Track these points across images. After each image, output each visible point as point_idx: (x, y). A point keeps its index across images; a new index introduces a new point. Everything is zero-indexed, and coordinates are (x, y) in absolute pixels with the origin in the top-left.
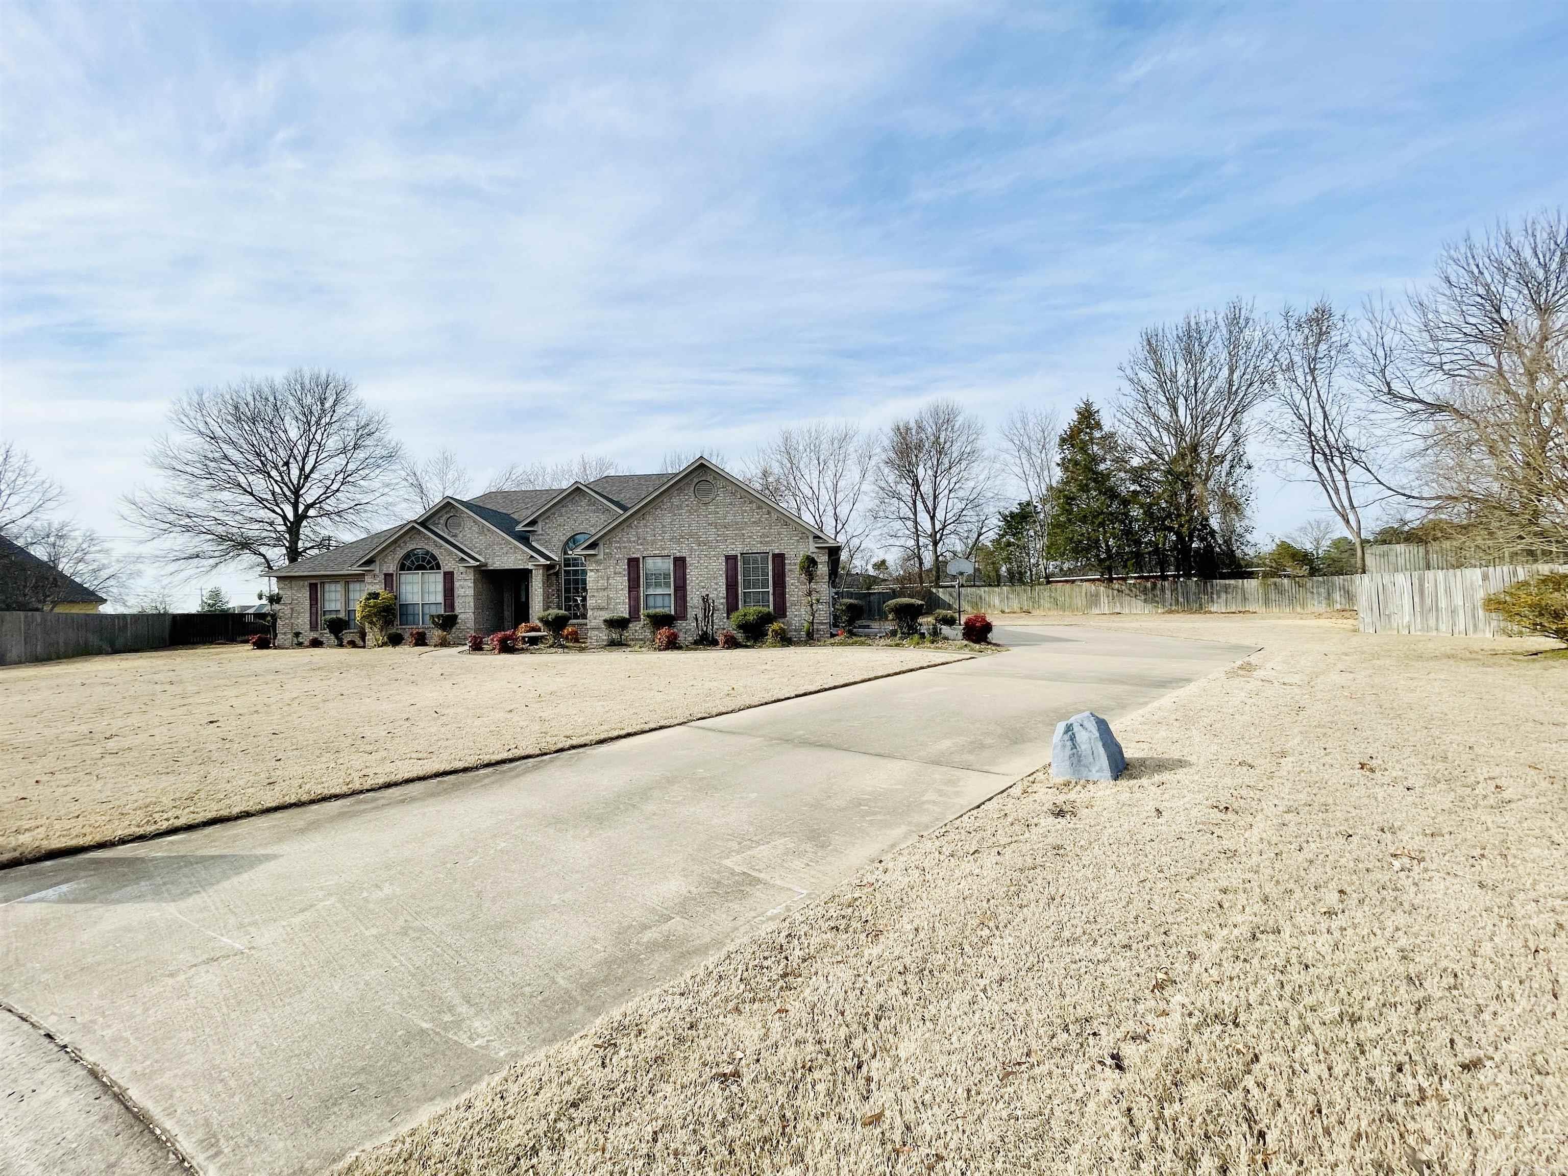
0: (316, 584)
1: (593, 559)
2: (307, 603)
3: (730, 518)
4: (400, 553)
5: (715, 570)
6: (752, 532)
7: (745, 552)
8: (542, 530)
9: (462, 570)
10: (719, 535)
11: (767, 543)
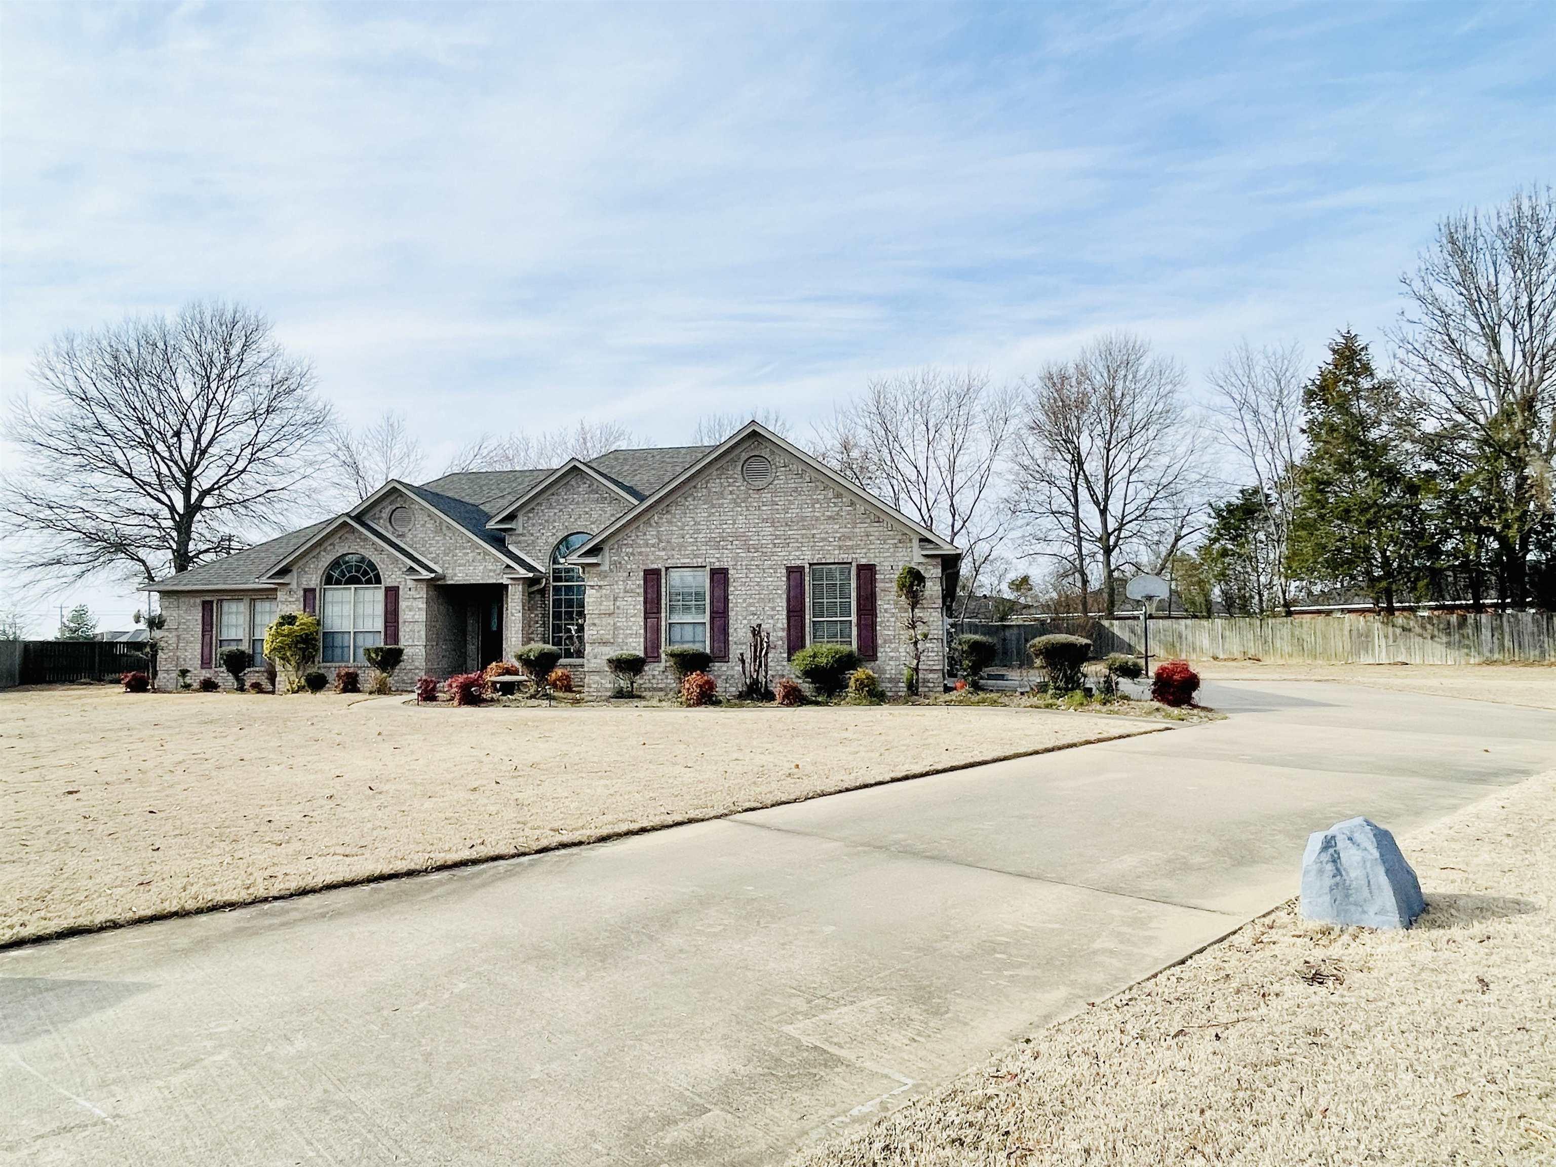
0: (212, 602)
1: (594, 570)
2: (199, 628)
3: (794, 512)
4: (327, 559)
5: (771, 588)
6: (827, 532)
7: (815, 561)
8: (524, 527)
9: (411, 584)
10: (777, 537)
11: (849, 548)
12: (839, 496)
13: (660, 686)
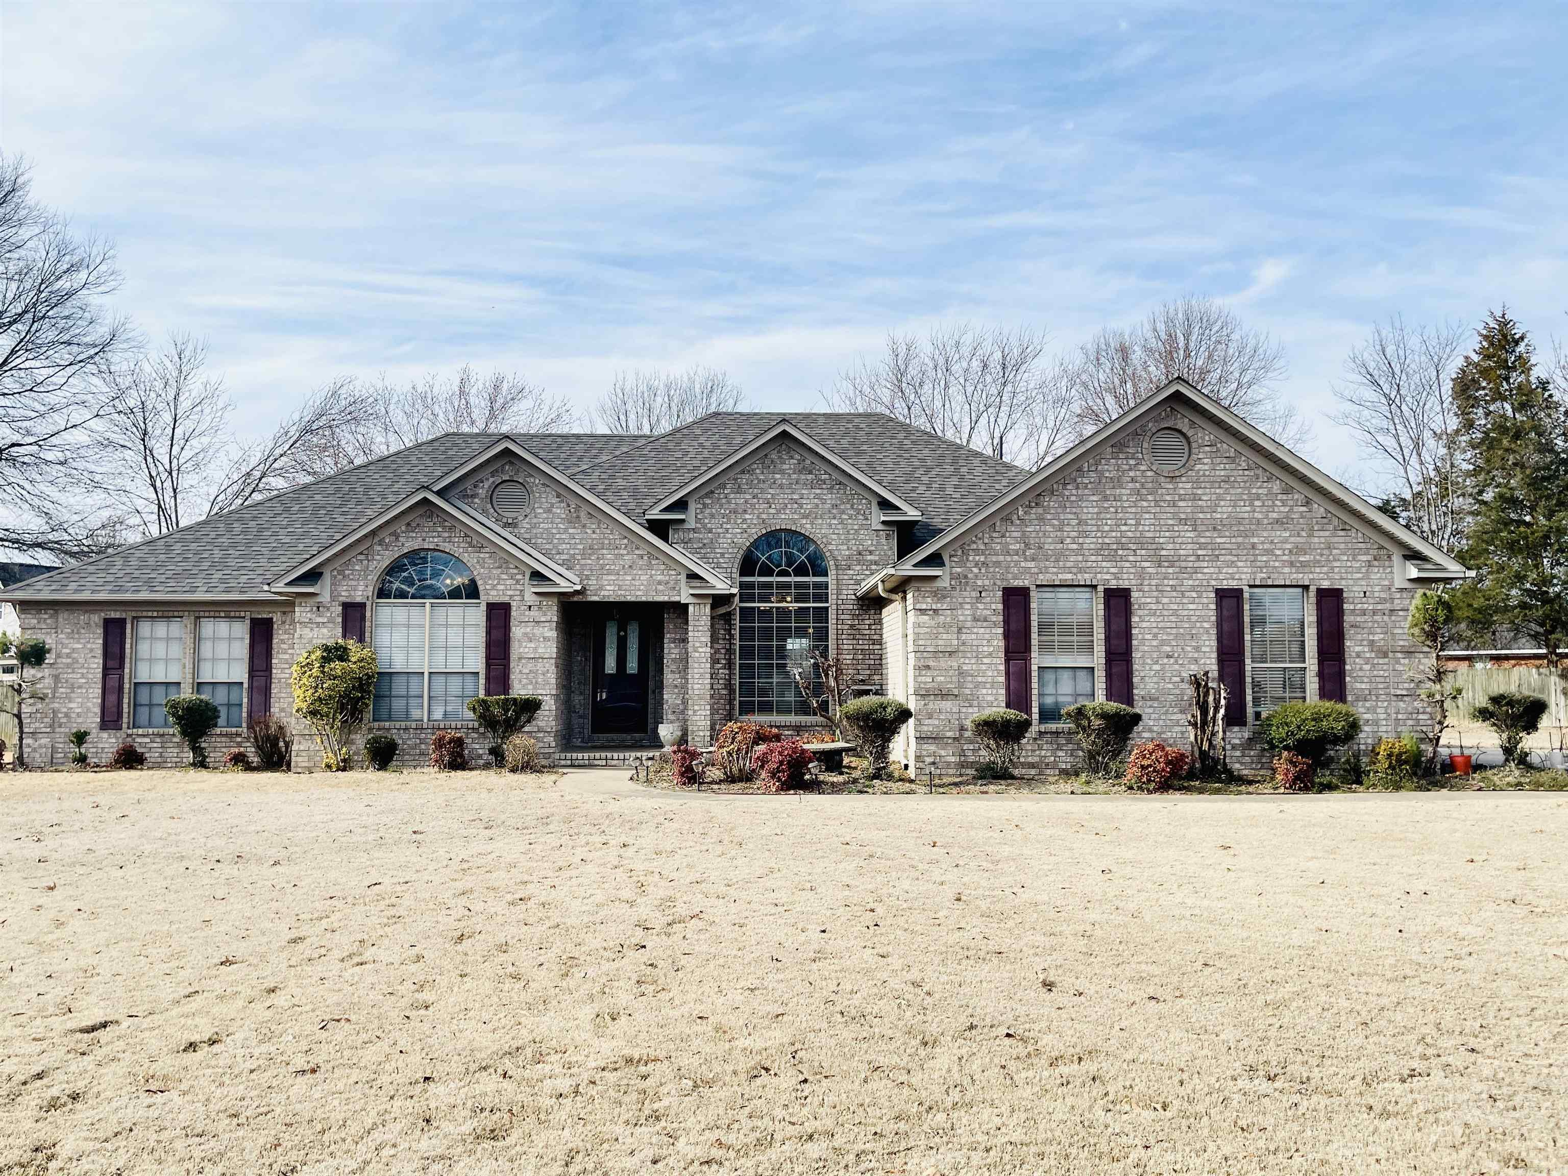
0: (123, 621)
1: (927, 587)
2: (96, 664)
3: (1224, 511)
4: (383, 558)
5: (1194, 619)
6: (1272, 542)
7: (1258, 583)
8: (698, 520)
9: (530, 598)
10: (1202, 546)
11: (1304, 565)
12: (1287, 490)
13: (1030, 759)
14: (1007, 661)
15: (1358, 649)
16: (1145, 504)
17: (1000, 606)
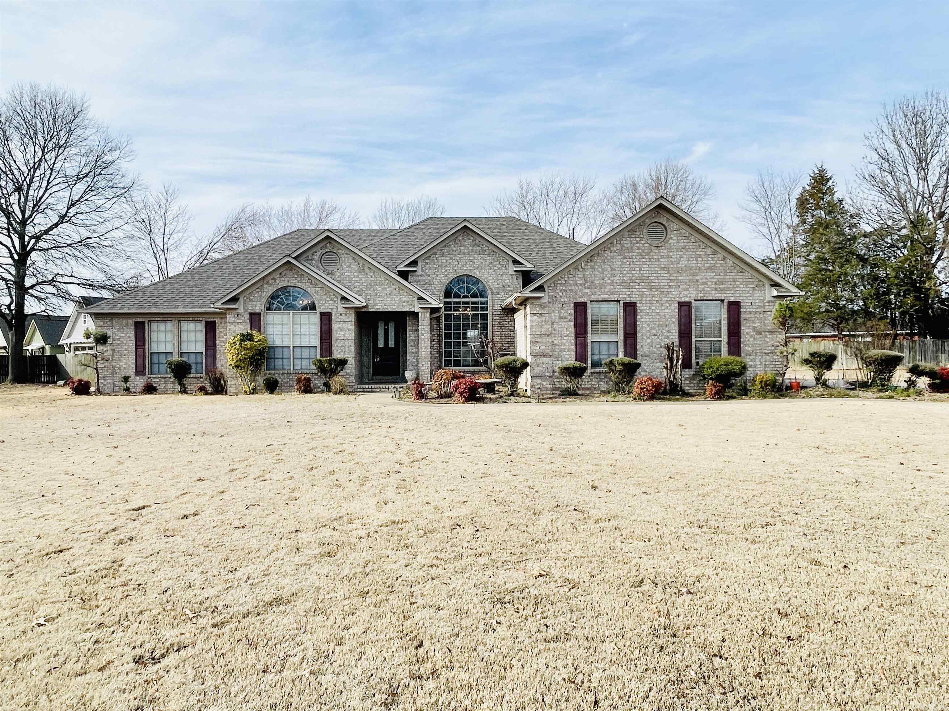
0: (144, 322)
1: (536, 302)
2: (132, 344)
3: (683, 263)
4: (269, 291)
5: (667, 317)
6: (706, 279)
7: (699, 299)
8: (422, 271)
9: (341, 310)
10: (672, 281)
11: (722, 289)
12: (714, 253)
13: (587, 386)
14: (576, 337)
15: (747, 331)
16: (644, 260)
17: (573, 312)
